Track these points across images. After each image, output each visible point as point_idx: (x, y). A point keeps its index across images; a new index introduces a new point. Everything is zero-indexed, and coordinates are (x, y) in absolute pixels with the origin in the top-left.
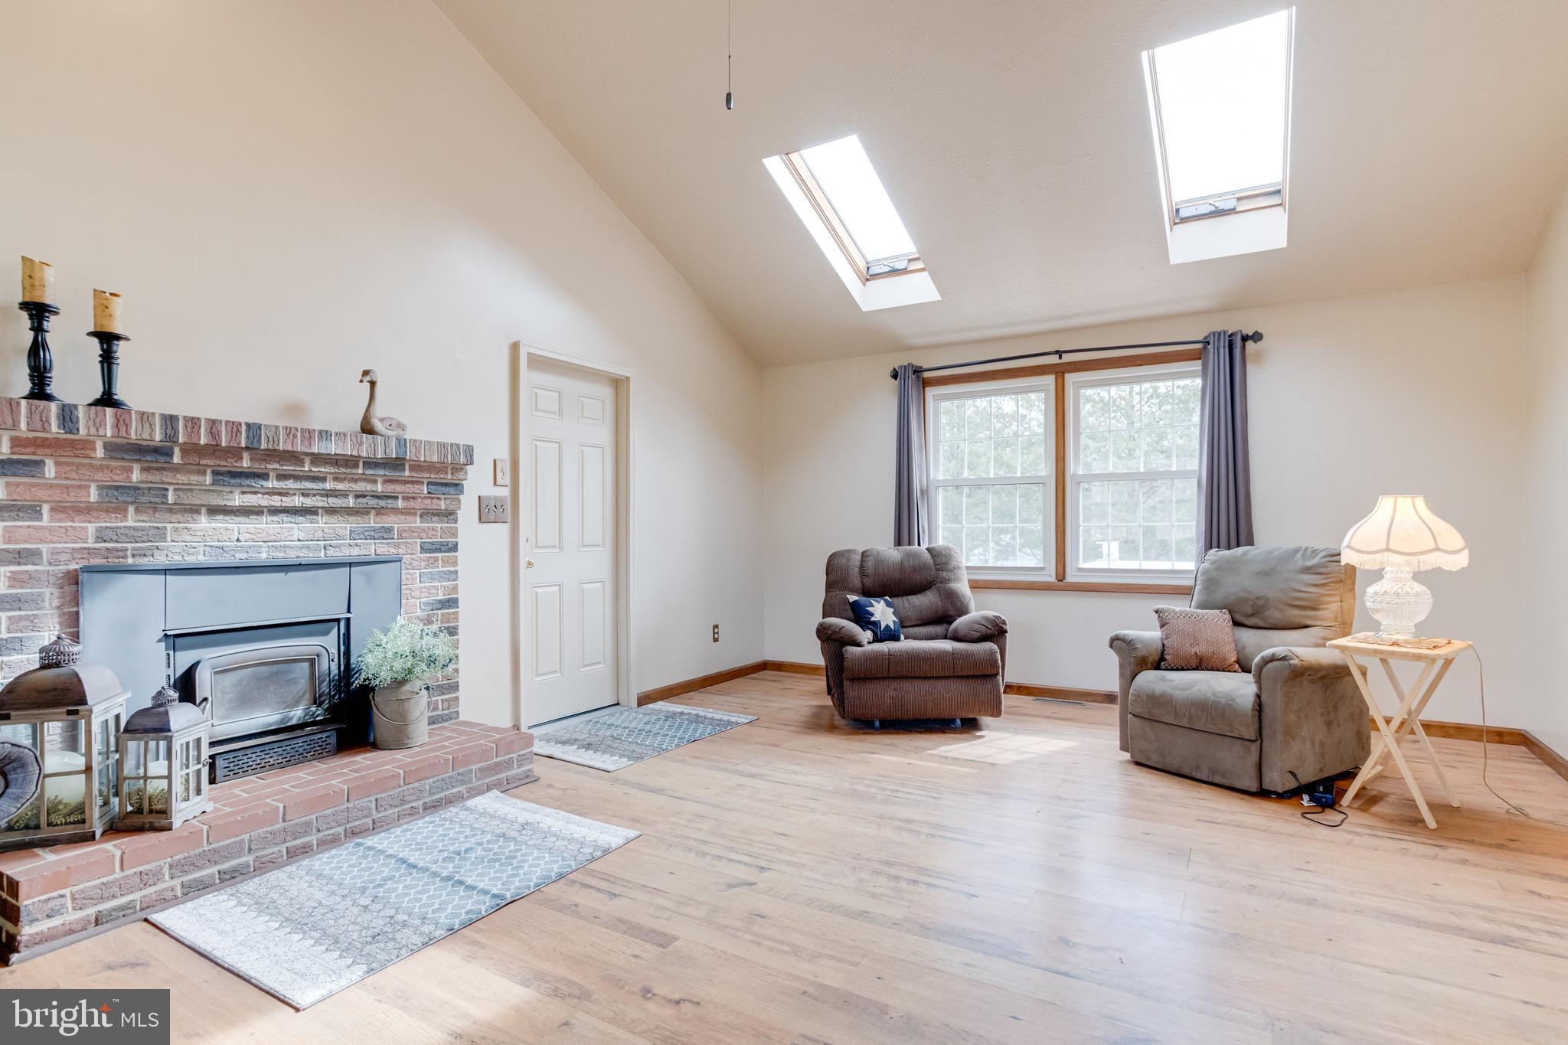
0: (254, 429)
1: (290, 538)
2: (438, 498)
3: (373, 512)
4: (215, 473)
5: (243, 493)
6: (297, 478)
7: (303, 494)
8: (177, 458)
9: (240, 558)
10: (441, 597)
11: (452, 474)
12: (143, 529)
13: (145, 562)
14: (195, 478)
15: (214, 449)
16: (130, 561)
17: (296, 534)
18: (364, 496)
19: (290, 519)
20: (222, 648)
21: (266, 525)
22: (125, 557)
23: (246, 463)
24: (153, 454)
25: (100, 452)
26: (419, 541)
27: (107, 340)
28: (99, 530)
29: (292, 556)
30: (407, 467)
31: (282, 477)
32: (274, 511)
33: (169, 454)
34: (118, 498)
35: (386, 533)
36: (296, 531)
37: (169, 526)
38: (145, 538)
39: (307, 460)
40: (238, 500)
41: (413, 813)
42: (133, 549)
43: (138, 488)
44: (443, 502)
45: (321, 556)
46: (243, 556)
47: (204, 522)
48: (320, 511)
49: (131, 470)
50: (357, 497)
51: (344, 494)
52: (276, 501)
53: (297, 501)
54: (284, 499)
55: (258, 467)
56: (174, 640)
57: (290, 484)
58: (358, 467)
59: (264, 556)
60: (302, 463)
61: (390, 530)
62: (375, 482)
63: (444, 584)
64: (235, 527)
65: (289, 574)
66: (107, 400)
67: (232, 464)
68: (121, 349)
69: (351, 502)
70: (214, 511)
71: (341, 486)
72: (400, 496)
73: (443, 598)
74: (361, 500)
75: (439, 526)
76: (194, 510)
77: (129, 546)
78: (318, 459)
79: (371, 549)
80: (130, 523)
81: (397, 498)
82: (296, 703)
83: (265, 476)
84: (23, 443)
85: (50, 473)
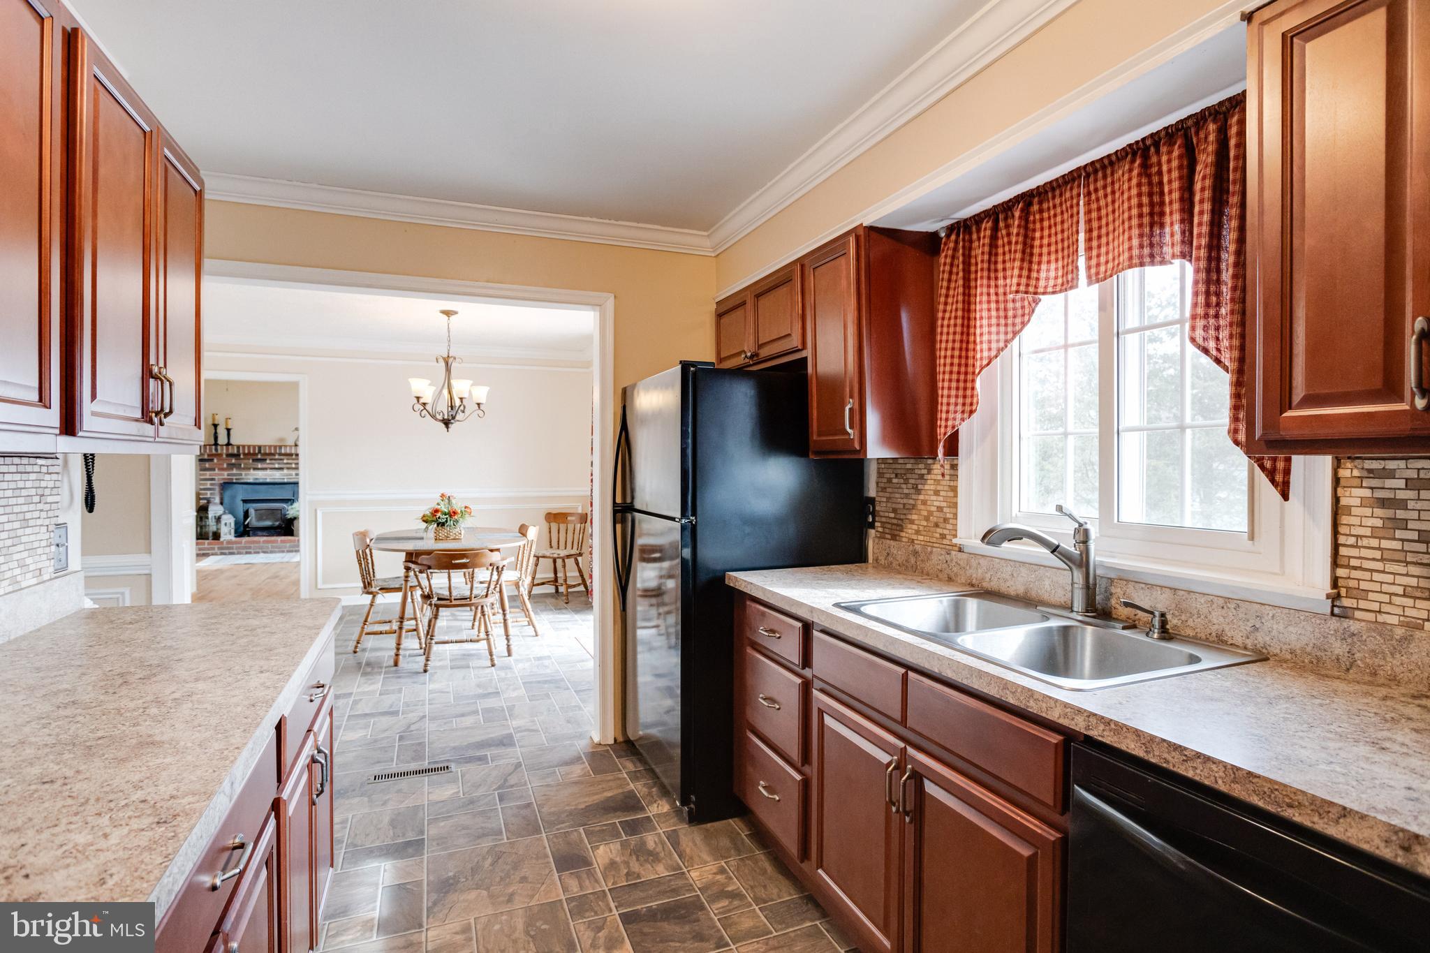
0: (260, 447)
1: (275, 476)
4: (253, 459)
5: (261, 464)
6: (275, 460)
8: (242, 456)
12: (238, 473)
13: (240, 481)
14: (248, 461)
15: (249, 454)
19: (276, 471)
21: (269, 472)
22: (234, 480)
23: (259, 456)
24: (237, 456)
25: (224, 456)
27: (228, 430)
28: (229, 473)
31: (271, 459)
32: (271, 469)
33: (239, 455)
34: (231, 466)
37: (245, 472)
38: (239, 475)
40: (260, 466)
41: (283, 552)
42: (236, 478)
43: (236, 464)
45: (285, 481)
46: (262, 480)
47: (253, 471)
48: (285, 468)
49: (231, 460)
50: (295, 464)
51: (291, 464)
52: (270, 466)
53: (277, 466)
54: (273, 465)
55: (263, 458)
56: (245, 501)
57: (273, 461)
58: (293, 456)
59: (268, 481)
60: (275, 456)
64: (263, 473)
65: (275, 486)
66: (228, 444)
67: (255, 457)
68: (232, 432)
70: (255, 469)
71: (290, 461)
76: (249, 469)
78: (280, 454)
82: (277, 521)
83: (266, 459)
84: (208, 455)
85: (215, 461)
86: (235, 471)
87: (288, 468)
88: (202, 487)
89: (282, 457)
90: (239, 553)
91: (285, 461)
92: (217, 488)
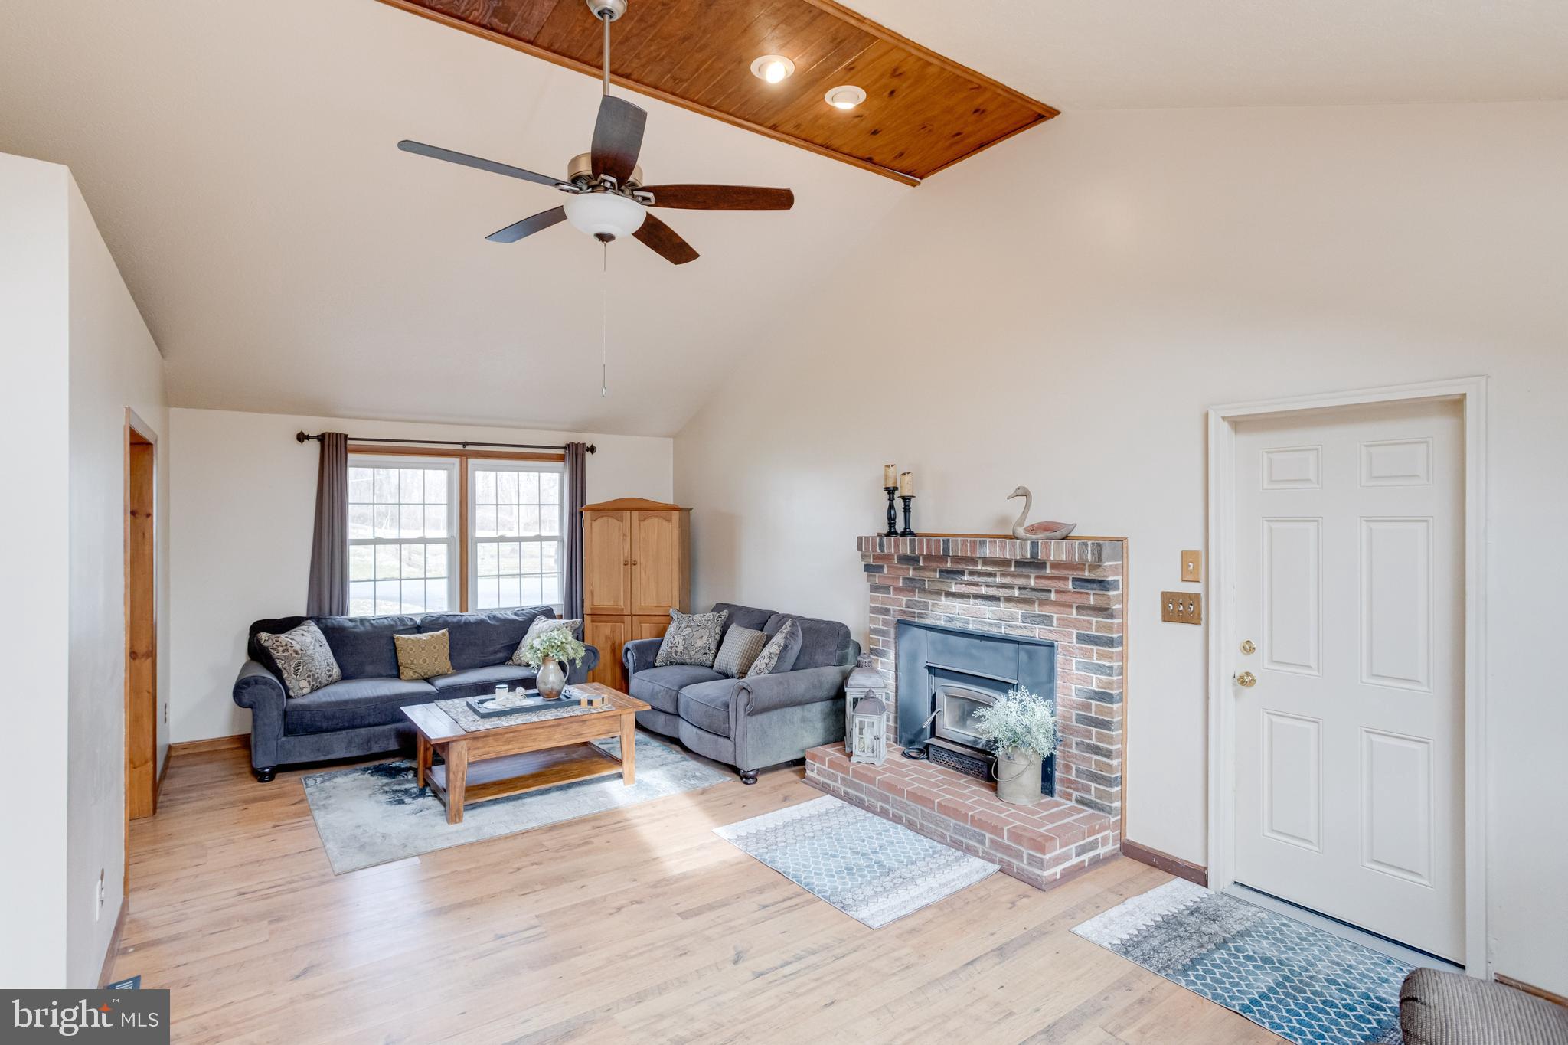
0: (947, 540)
1: (984, 616)
2: (1087, 593)
3: (1037, 602)
4: (941, 571)
5: (956, 583)
6: (979, 574)
7: (987, 586)
8: (921, 564)
9: (957, 625)
10: (1095, 687)
11: (1089, 571)
12: (920, 602)
13: (923, 621)
14: (932, 573)
16: (916, 620)
17: (988, 614)
18: (1025, 589)
19: (984, 602)
20: (953, 682)
21: (972, 605)
22: (914, 617)
23: (949, 565)
24: (912, 561)
26: (1075, 632)
27: (908, 500)
28: (907, 601)
29: (985, 630)
30: (1048, 565)
31: (971, 573)
32: (977, 597)
33: (920, 559)
35: (1046, 620)
36: (987, 612)
37: (930, 601)
38: (922, 607)
39: (980, 561)
40: (954, 588)
42: (918, 613)
43: (914, 579)
44: (1092, 597)
45: (1003, 631)
46: (961, 625)
47: (944, 601)
48: (1002, 598)
49: (908, 569)
50: (1020, 589)
51: (1011, 587)
52: (973, 590)
53: (984, 590)
54: (977, 588)
55: (956, 567)
56: (932, 670)
57: (976, 579)
58: (1011, 566)
59: (971, 627)
60: (976, 564)
61: (1051, 618)
62: (1028, 577)
63: (1099, 676)
64: (957, 605)
65: (983, 642)
66: (906, 532)
67: (942, 566)
68: (911, 503)
69: (1016, 593)
70: (949, 594)
71: (1006, 580)
72: (1053, 590)
73: (1097, 690)
74: (1023, 591)
75: (1094, 620)
76: (939, 593)
77: (916, 611)
78: (986, 561)
79: (1037, 633)
80: (917, 599)
81: (1050, 591)
83: (962, 573)
84: (876, 558)
85: (886, 571)
86: (917, 598)
87: (1008, 599)
88: (872, 626)
89: (990, 569)
90: (869, 809)
91: (998, 580)
92: (892, 631)
